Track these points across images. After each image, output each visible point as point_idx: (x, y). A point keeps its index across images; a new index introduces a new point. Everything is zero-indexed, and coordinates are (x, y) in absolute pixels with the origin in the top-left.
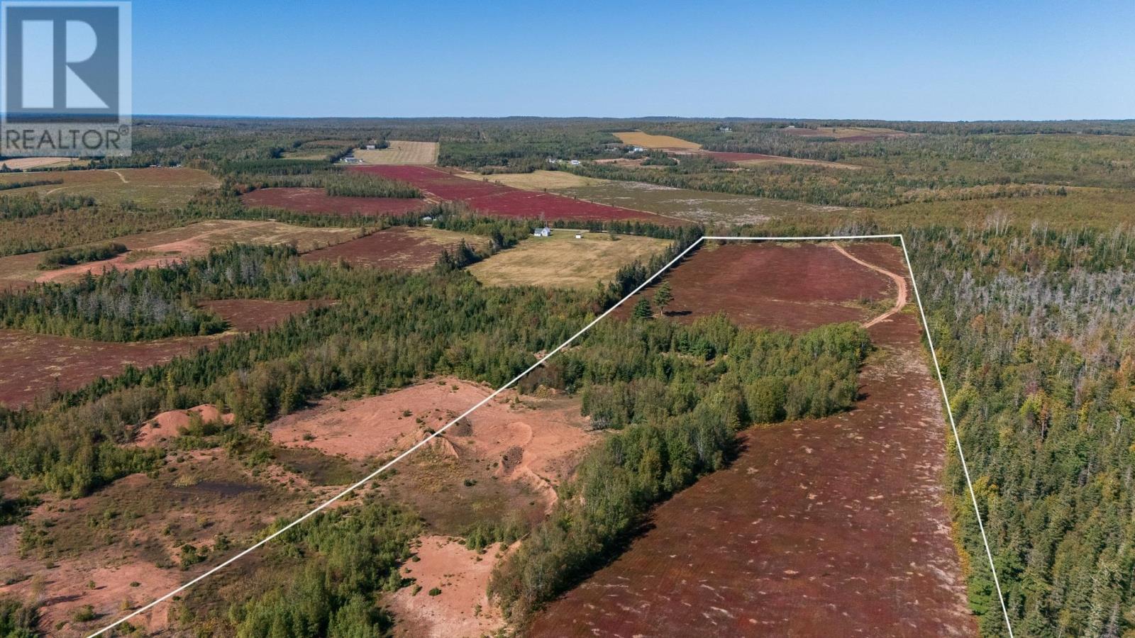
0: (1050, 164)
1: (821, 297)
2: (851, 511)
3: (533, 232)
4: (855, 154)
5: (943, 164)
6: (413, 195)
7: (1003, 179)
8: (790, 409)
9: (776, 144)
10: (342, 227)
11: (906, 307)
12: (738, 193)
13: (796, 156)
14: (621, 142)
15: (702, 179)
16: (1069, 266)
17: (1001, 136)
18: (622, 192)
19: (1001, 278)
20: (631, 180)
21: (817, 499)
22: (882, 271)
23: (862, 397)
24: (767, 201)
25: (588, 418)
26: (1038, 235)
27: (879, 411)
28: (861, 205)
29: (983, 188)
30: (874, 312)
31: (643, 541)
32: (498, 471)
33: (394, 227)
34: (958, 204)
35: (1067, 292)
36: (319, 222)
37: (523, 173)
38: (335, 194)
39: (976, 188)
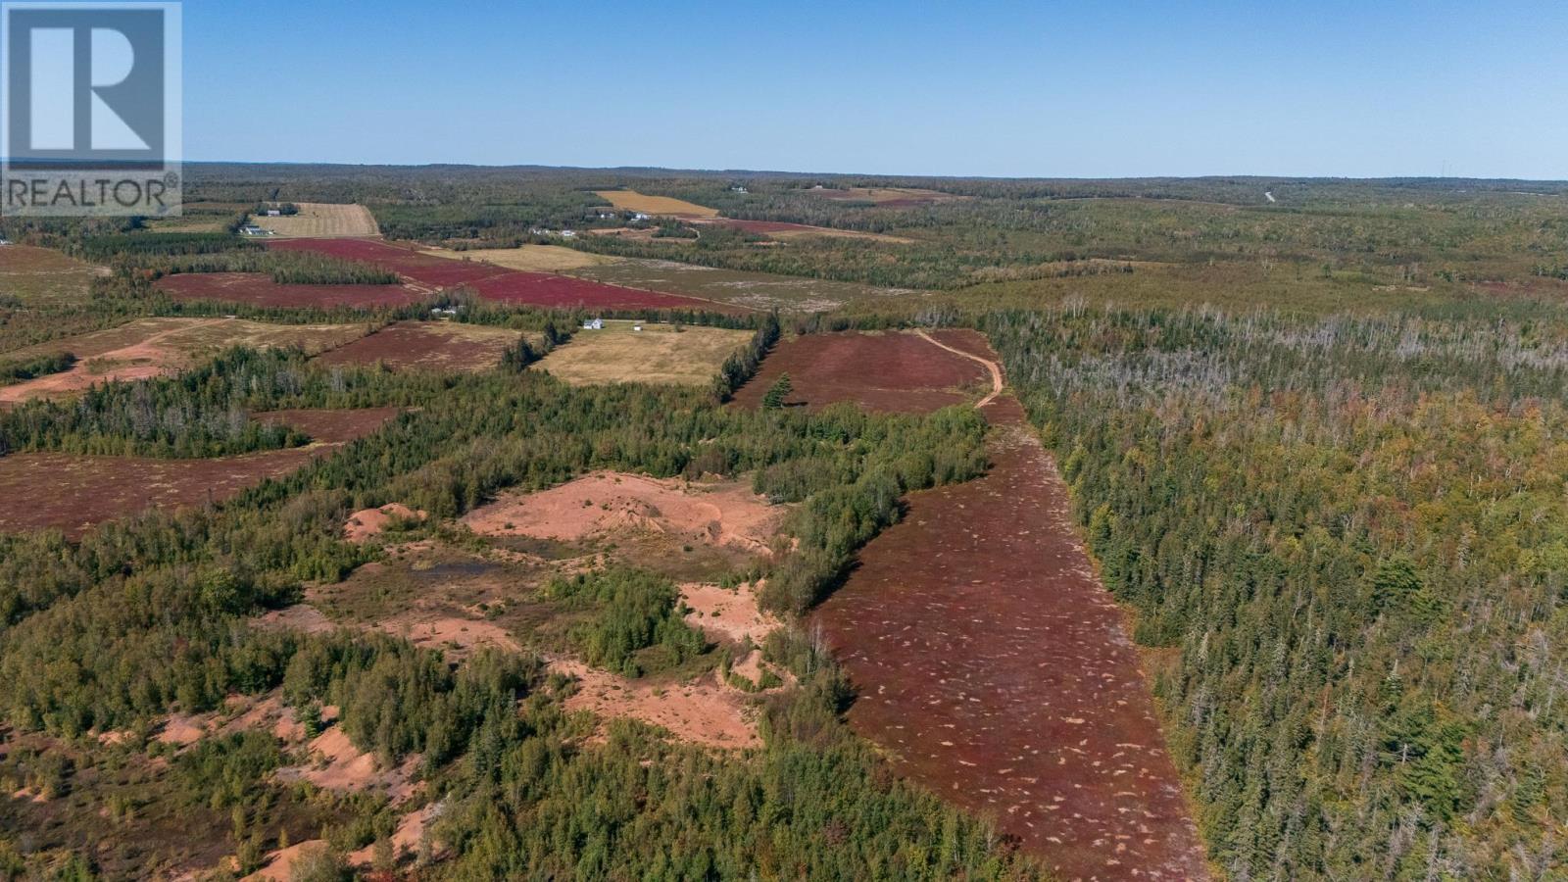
0: (1111, 235)
1: (922, 385)
2: (1008, 543)
3: (581, 324)
4: (904, 225)
5: (1003, 236)
6: (389, 281)
7: (1067, 254)
8: (937, 477)
9: (810, 212)
10: (330, 323)
11: (1003, 391)
12: (788, 274)
13: (835, 227)
14: (611, 205)
15: (741, 258)
16: (1143, 346)
17: (1058, 202)
18: (648, 273)
19: (1087, 359)
20: (653, 257)
21: (980, 537)
22: (972, 357)
23: (991, 466)
24: (825, 284)
25: (763, 495)
26: (1113, 316)
27: (1007, 476)
28: (929, 287)
29: (1051, 265)
30: (976, 396)
31: (857, 573)
32: (708, 538)
33: (400, 322)
34: (1030, 284)
35: (1145, 371)
36: (298, 318)
37: (508, 248)
38: (285, 281)
39: (1044, 266)
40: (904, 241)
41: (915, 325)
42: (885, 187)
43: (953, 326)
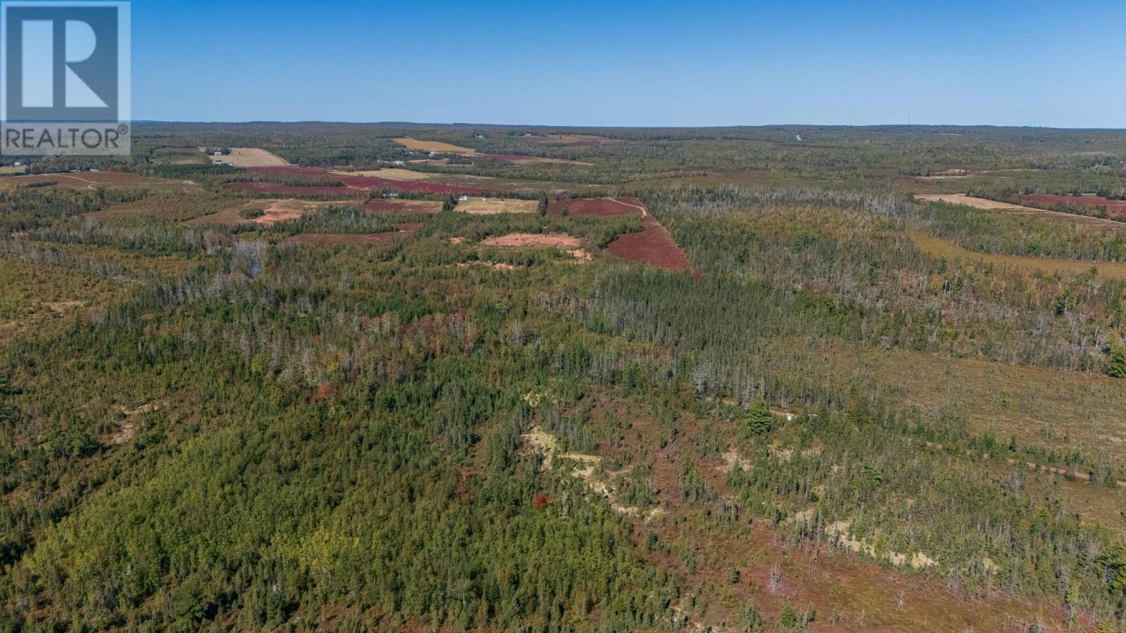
3: (458, 198)
4: (587, 156)
7: (676, 168)
9: (530, 149)
10: (340, 200)
12: (536, 179)
13: (549, 157)
14: (408, 146)
15: (507, 173)
16: (703, 200)
17: (672, 142)
22: (632, 205)
23: (645, 229)
24: (556, 183)
25: (572, 236)
28: (609, 183)
33: (373, 199)
36: (325, 198)
37: (375, 170)
38: (291, 185)
39: (663, 173)
40: (589, 164)
41: (607, 196)
42: (569, 134)
43: (623, 195)
